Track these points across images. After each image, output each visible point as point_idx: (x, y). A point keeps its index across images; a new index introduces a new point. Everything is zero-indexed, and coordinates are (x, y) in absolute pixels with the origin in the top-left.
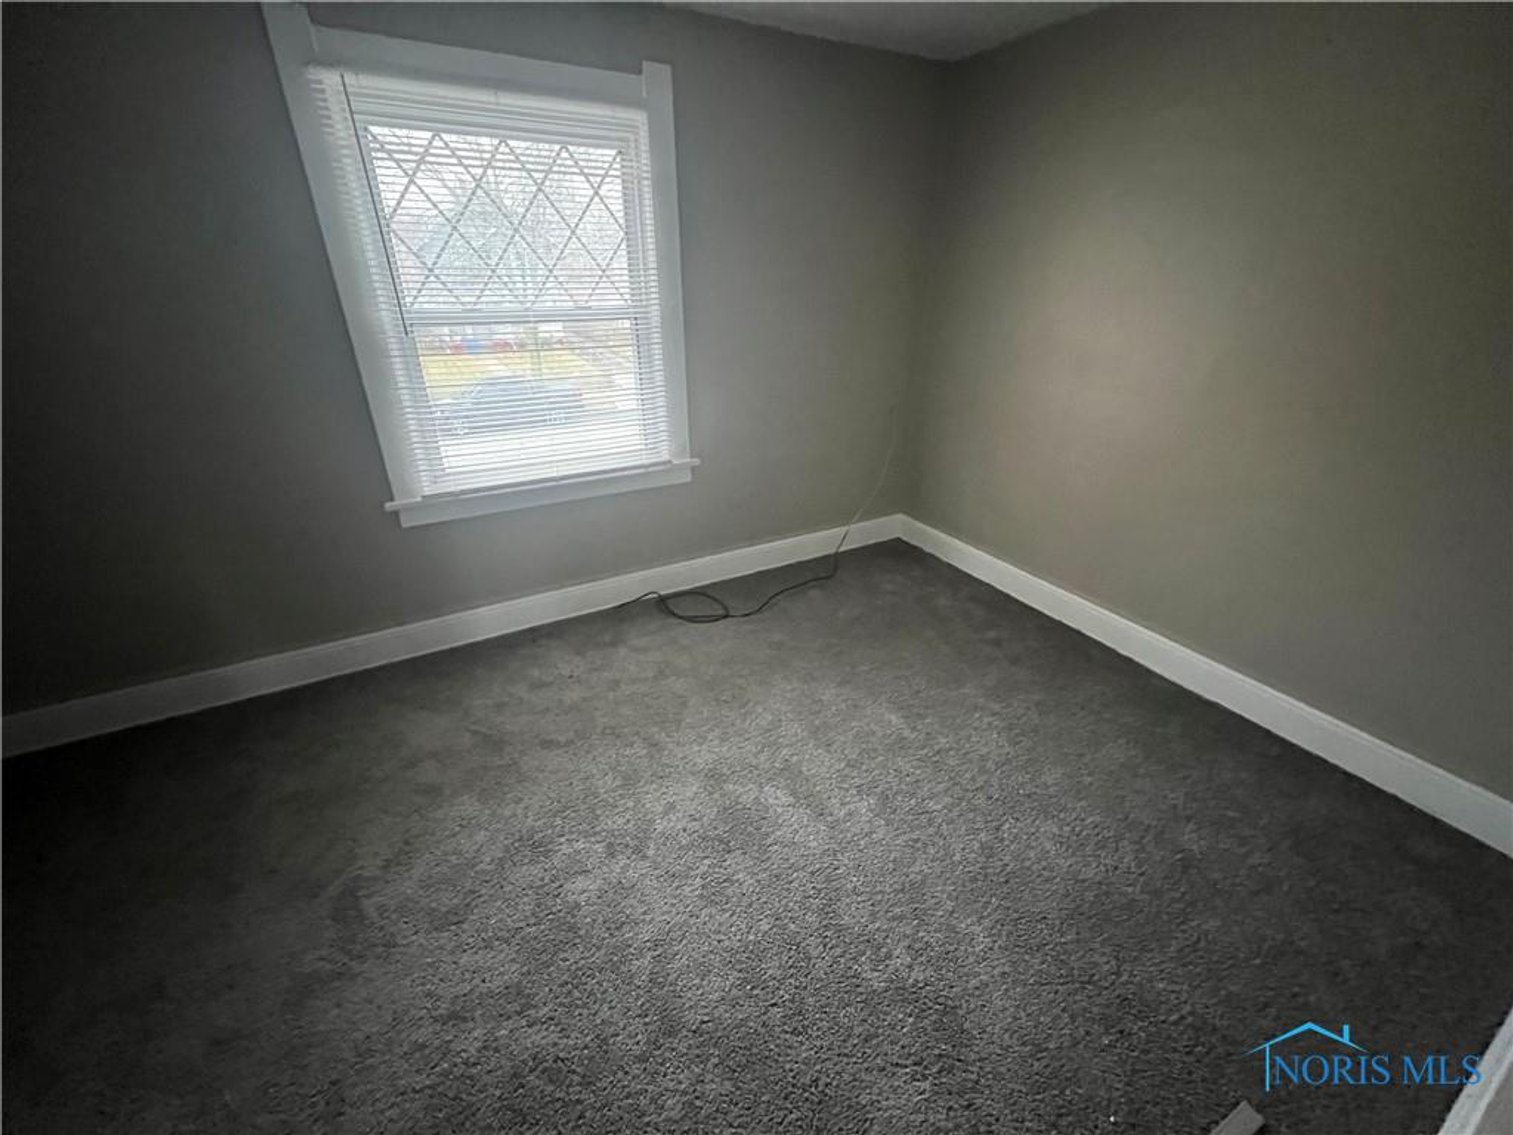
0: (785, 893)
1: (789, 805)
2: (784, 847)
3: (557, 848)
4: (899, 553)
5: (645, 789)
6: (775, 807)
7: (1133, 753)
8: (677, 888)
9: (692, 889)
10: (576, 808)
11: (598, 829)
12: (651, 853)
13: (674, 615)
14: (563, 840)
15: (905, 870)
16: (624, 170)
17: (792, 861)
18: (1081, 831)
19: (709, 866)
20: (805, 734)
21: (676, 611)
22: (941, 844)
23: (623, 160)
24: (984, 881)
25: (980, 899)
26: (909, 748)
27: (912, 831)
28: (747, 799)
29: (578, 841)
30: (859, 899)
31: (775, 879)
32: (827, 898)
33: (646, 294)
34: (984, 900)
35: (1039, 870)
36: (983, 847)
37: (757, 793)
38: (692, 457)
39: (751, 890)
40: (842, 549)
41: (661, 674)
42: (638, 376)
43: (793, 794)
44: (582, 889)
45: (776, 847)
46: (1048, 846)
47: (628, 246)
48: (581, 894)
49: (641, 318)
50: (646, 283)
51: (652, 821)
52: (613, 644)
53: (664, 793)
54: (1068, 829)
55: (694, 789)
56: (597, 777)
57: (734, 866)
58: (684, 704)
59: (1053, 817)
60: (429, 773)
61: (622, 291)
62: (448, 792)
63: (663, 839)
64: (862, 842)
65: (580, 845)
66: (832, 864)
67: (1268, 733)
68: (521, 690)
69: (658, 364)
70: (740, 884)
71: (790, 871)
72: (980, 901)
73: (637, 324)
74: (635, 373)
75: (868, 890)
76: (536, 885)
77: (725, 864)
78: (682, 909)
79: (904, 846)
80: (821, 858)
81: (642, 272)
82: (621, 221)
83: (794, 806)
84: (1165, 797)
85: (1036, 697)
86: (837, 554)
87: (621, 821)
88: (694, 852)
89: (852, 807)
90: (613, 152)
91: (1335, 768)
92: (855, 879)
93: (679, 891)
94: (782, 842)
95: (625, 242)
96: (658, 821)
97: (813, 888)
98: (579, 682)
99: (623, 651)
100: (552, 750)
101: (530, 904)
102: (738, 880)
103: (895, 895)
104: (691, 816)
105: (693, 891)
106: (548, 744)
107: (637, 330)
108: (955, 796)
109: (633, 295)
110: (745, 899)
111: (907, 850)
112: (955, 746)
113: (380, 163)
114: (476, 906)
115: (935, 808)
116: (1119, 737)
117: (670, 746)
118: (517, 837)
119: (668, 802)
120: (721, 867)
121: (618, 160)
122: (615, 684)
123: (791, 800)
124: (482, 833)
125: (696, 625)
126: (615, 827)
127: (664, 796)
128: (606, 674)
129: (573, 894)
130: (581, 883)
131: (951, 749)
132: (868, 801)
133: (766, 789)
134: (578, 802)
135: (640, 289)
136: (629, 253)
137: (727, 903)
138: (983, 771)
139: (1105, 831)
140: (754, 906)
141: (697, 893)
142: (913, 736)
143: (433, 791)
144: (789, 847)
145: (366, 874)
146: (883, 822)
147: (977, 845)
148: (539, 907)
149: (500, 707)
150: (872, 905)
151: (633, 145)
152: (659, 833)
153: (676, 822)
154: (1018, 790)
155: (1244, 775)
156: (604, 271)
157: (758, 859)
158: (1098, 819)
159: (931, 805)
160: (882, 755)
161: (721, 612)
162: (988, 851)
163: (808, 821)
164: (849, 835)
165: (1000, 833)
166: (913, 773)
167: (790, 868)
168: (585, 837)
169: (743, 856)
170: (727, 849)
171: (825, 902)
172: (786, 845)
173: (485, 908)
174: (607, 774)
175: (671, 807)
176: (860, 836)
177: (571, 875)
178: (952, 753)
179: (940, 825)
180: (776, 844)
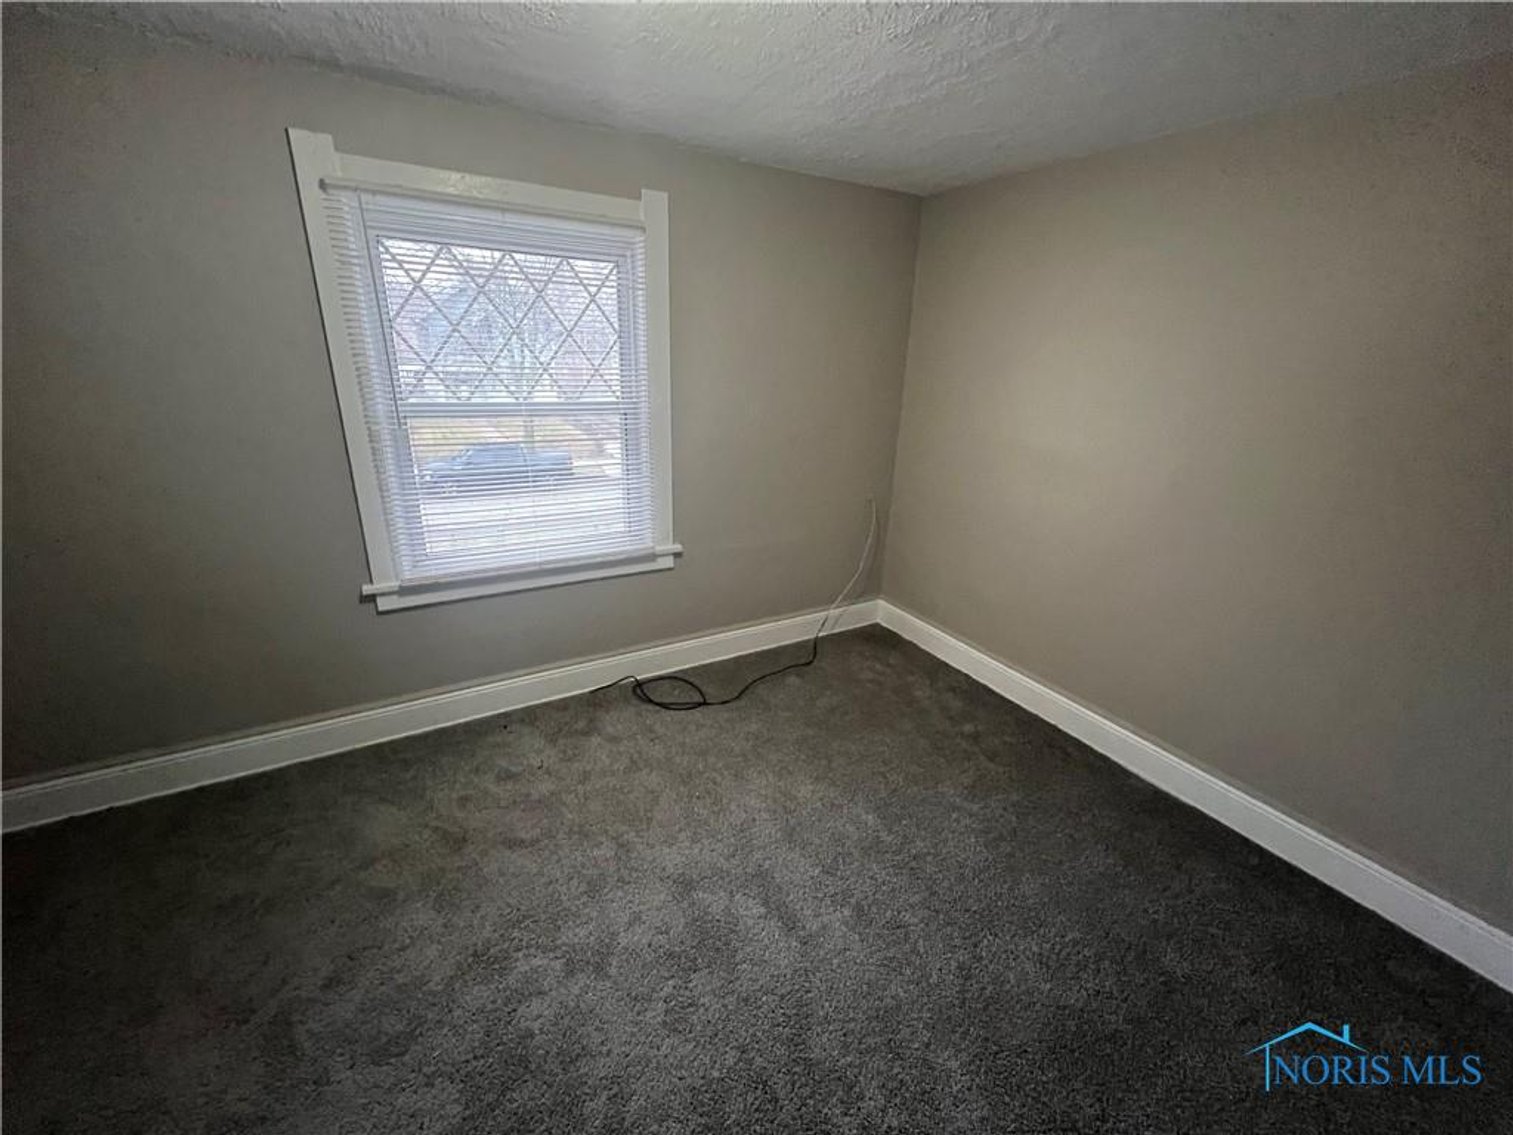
0: (753, 1021)
1: (759, 917)
2: (753, 965)
3: (513, 965)
4: (878, 638)
5: (610, 896)
6: (745, 918)
7: (1110, 861)
8: (639, 1014)
9: (655, 1014)
10: (536, 918)
11: (559, 942)
12: (613, 971)
13: (651, 701)
14: (520, 954)
15: (880, 994)
16: (620, 281)
17: (760, 982)
18: (1061, 951)
19: (674, 987)
20: (779, 835)
21: (652, 698)
22: (918, 963)
23: (619, 272)
24: (961, 1008)
25: (957, 1028)
26: (887, 852)
27: (887, 948)
28: (717, 909)
29: (535, 957)
30: (831, 1028)
31: (742, 1004)
32: (797, 1026)
33: (636, 382)
34: (962, 1029)
35: (1018, 996)
36: (960, 968)
37: (727, 902)
38: (674, 542)
39: (717, 1016)
40: (821, 635)
41: (634, 766)
42: (625, 467)
43: (766, 903)
44: (536, 1014)
45: (745, 966)
46: (1028, 966)
47: (621, 348)
48: (536, 1020)
49: (631, 414)
50: (636, 376)
51: (614, 935)
52: (586, 733)
53: (630, 902)
54: (1048, 946)
55: (662, 897)
56: (560, 882)
57: (700, 987)
58: (656, 800)
59: (1033, 932)
60: (381, 876)
61: (614, 388)
62: (401, 896)
63: (627, 955)
64: (835, 961)
65: (536, 962)
66: (803, 986)
67: (1246, 841)
68: (488, 783)
69: (645, 456)
70: (706, 1010)
71: (760, 994)
72: (957, 1032)
73: (626, 419)
74: (623, 464)
75: (841, 1016)
76: (488, 1009)
77: (691, 985)
78: (643, 1039)
79: (880, 966)
80: (792, 979)
81: (633, 372)
82: (616, 326)
83: (766, 918)
84: (1146, 911)
85: (1015, 797)
86: (817, 638)
87: (582, 933)
88: (658, 971)
89: (825, 919)
90: (611, 265)
91: (1314, 881)
92: (827, 1004)
93: (640, 1018)
94: (751, 960)
95: (618, 344)
96: (622, 934)
97: (784, 1014)
98: (549, 774)
99: (595, 740)
100: (515, 851)
101: (479, 1033)
102: (703, 1005)
103: (869, 1024)
104: (657, 928)
105: (654, 1017)
106: (513, 844)
107: (626, 425)
108: (932, 908)
109: (623, 392)
110: (711, 1027)
111: (882, 969)
112: (932, 851)
113: (389, 271)
114: (421, 1034)
115: (911, 921)
116: (1096, 843)
117: (640, 847)
118: (471, 952)
119: (635, 912)
120: (686, 988)
121: (615, 272)
122: (585, 777)
123: (763, 910)
124: (434, 946)
125: (672, 712)
126: (576, 940)
127: (630, 905)
128: (576, 765)
129: (527, 1020)
130: (535, 1006)
131: (929, 854)
132: (842, 912)
133: (737, 897)
134: (539, 910)
135: (631, 376)
136: (621, 354)
137: (690, 1032)
138: (961, 878)
139: (1086, 950)
140: (720, 1036)
141: (659, 1019)
142: (890, 839)
143: (385, 897)
144: (760, 966)
145: (304, 994)
146: (857, 937)
147: (954, 964)
148: (488, 1036)
149: (464, 801)
150: (845, 1035)
151: (629, 261)
152: (623, 948)
153: (639, 937)
154: (996, 901)
155: (1223, 886)
156: (597, 370)
157: (726, 980)
158: (1077, 935)
159: (907, 917)
160: (857, 860)
161: (697, 698)
162: (965, 973)
163: (779, 935)
164: (822, 953)
165: (978, 950)
166: (889, 882)
167: (759, 991)
168: (544, 953)
169: (709, 977)
170: (693, 967)
171: (794, 1031)
172: (756, 964)
173: (430, 1037)
174: (572, 878)
175: (636, 919)
176: (833, 954)
177: (523, 997)
178: (929, 858)
179: (916, 941)
180: (745, 962)
